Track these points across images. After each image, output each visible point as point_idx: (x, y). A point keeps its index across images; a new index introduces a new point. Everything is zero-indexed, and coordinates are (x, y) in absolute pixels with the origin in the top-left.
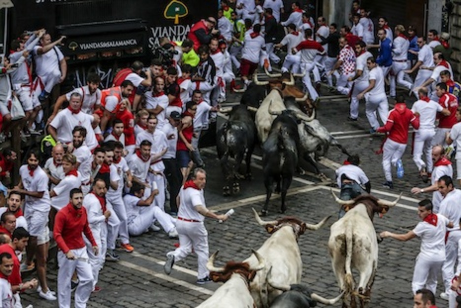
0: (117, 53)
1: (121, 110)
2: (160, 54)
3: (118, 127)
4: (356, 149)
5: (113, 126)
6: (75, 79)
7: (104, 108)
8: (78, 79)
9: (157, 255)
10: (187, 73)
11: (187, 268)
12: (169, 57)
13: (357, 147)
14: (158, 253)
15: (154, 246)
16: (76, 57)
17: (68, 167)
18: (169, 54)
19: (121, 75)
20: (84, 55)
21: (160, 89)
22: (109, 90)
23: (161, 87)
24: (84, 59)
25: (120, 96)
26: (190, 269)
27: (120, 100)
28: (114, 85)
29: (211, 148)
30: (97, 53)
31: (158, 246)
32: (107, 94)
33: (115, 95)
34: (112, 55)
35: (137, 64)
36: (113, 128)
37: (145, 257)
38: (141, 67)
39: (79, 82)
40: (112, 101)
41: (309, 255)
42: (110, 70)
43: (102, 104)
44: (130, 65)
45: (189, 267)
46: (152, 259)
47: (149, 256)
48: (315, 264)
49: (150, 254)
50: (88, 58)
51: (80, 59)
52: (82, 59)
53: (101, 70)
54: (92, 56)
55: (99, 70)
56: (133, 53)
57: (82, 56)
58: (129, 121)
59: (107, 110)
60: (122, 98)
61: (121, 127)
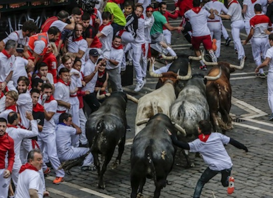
0: (45, 3)
1: (47, 52)
2: (83, 4)
3: (43, 70)
4: (258, 88)
5: (39, 69)
6: (7, 25)
7: (33, 51)
8: (10, 25)
9: (80, 182)
10: (107, 20)
11: (106, 194)
12: (91, 6)
13: (259, 86)
14: (81, 181)
15: (77, 174)
16: (8, 6)
17: (10, 101)
18: (91, 4)
19: (48, 22)
20: (16, 5)
21: (79, 34)
22: (37, 35)
23: (80, 33)
24: (15, 8)
25: (47, 40)
26: (109, 195)
27: (47, 44)
28: (41, 31)
29: (128, 86)
30: (27, 3)
31: (80, 174)
32: (36, 39)
33: (43, 40)
34: (40, 4)
35: (63, 13)
36: (39, 70)
37: (70, 184)
38: (67, 16)
39: (11, 28)
40: (40, 45)
41: (216, 183)
42: (39, 18)
43: (31, 48)
44: (57, 14)
45: (108, 193)
46: (75, 186)
47: (73, 183)
48: (220, 191)
49: (74, 181)
50: (19, 6)
51: (12, 8)
52: (14, 7)
53: (30, 18)
54: (23, 5)
55: (29, 17)
56: (59, 2)
57: (14, 5)
58: (51, 64)
59: (35, 53)
60: (49, 42)
61: (46, 70)
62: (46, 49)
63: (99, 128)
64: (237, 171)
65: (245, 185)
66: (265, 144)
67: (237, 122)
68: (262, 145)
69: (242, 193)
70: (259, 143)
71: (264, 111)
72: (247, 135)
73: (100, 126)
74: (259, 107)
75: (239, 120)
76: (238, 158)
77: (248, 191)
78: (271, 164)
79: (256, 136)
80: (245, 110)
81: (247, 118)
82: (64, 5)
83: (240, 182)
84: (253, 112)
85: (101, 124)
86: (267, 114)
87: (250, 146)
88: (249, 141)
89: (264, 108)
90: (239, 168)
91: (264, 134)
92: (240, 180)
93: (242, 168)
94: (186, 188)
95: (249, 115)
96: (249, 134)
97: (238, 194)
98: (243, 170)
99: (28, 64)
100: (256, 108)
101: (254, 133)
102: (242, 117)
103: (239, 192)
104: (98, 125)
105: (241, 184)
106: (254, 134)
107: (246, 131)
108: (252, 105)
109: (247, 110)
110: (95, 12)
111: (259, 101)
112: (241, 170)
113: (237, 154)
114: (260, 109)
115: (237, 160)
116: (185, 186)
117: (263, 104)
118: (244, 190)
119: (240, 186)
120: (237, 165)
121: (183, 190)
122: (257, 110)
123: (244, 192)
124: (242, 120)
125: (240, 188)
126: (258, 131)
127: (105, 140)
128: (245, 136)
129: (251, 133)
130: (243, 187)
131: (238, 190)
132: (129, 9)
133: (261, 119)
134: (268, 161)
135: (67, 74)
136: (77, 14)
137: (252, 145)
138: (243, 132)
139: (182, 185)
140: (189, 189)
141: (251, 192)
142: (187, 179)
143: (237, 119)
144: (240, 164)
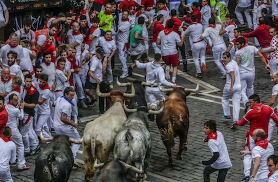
0: (44, 5)
1: (49, 44)
4: (213, 69)
6: (14, 23)
7: (37, 43)
8: (17, 23)
13: (213, 68)
16: (15, 8)
17: (15, 86)
20: (21, 7)
21: (76, 30)
22: (41, 30)
24: (21, 9)
25: (48, 35)
27: (48, 38)
30: (30, 5)
32: (40, 33)
33: (45, 35)
34: (40, 6)
39: (18, 25)
40: (42, 38)
42: (39, 17)
50: (23, 8)
51: (18, 10)
52: (19, 9)
53: (33, 17)
54: (27, 7)
55: (31, 17)
56: (55, 5)
57: (19, 7)
58: (53, 52)
59: (38, 45)
60: (49, 36)
61: (50, 57)
62: (47, 42)
63: (49, 159)
64: (197, 134)
65: (203, 145)
66: (218, 113)
67: (196, 96)
68: (216, 114)
69: (201, 152)
70: (214, 112)
71: (218, 88)
72: (204, 106)
73: (50, 158)
74: (214, 85)
75: (198, 95)
76: (198, 125)
77: (206, 150)
78: (223, 128)
79: (212, 107)
80: (203, 87)
81: (205, 93)
82: (59, 6)
83: (200, 143)
84: (209, 89)
85: (52, 156)
86: (219, 90)
87: (207, 115)
88: (206, 111)
89: (218, 85)
90: (198, 132)
91: (218, 106)
92: (199, 141)
93: (201, 132)
94: (157, 149)
95: (206, 90)
96: (206, 106)
97: (198, 152)
98: (202, 134)
99: (32, 54)
100: (211, 85)
101: (210, 104)
102: (200, 93)
103: (199, 151)
104: (49, 157)
105: (201, 144)
106: (210, 106)
107: (203, 104)
108: (208, 83)
109: (204, 87)
110: (85, 13)
111: (214, 80)
112: (200, 134)
113: (197, 121)
114: (214, 86)
115: (197, 126)
116: (157, 147)
117: (217, 82)
118: (202, 149)
119: (200, 147)
120: (197, 129)
121: (155, 150)
122: (212, 87)
123: (203, 151)
124: (200, 95)
125: (200, 148)
126: (212, 103)
127: (56, 170)
128: (203, 107)
129: (208, 104)
130: (202, 147)
131: (198, 149)
132: (115, 7)
133: (215, 93)
134: (221, 127)
135: (63, 63)
136: (68, 16)
137: (208, 114)
138: (202, 104)
139: (154, 146)
140: (160, 149)
141: (208, 150)
142: (158, 141)
143: (197, 94)
144: (199, 129)
